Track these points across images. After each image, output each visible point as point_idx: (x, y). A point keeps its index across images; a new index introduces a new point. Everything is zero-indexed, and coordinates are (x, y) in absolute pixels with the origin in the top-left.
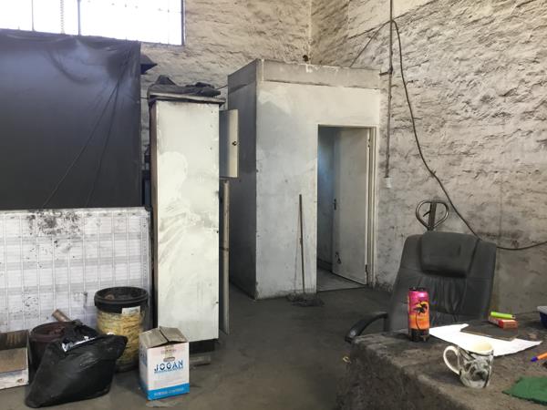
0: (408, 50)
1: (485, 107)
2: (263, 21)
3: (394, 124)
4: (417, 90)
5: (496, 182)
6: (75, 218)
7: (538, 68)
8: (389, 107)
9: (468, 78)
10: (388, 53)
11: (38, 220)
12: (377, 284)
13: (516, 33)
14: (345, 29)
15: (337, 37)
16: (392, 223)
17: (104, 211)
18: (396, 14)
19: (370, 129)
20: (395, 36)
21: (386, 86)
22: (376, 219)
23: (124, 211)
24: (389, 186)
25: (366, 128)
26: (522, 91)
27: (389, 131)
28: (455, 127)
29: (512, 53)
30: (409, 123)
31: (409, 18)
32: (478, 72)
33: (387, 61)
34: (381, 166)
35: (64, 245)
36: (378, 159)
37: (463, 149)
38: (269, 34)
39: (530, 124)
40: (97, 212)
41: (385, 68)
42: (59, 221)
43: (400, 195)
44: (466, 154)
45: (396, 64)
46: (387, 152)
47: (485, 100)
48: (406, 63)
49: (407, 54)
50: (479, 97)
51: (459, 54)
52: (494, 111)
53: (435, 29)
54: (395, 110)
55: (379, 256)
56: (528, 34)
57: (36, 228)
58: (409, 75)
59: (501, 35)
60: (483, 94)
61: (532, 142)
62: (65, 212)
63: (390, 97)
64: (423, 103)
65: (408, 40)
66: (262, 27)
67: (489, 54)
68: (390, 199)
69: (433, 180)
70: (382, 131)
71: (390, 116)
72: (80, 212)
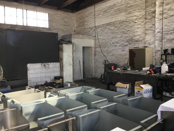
0: (99, 33)
1: (113, 44)
2: (66, 23)
3: (96, 46)
4: (101, 40)
5: (115, 57)
6: (49, 64)
7: (121, 38)
8: (95, 43)
9: (110, 39)
10: (95, 33)
11: (43, 65)
12: (94, 78)
13: (117, 33)
14: (85, 26)
15: (82, 28)
16: (97, 65)
17: (53, 63)
18: (96, 25)
19: (91, 47)
20: (96, 30)
21: (94, 39)
22: (93, 65)
23: (56, 63)
24: (96, 58)
25: (90, 47)
26: (119, 42)
27: (95, 48)
28: (108, 47)
29: (117, 36)
30: (99, 46)
31: (99, 27)
32: (112, 38)
33: (94, 34)
34: (94, 54)
35: (47, 69)
36: (93, 53)
37: (110, 51)
38: (67, 26)
39: (120, 47)
40: (52, 63)
41: (94, 35)
42: (46, 65)
43: (98, 60)
44: (110, 52)
45: (96, 35)
46: (95, 52)
47: (113, 43)
48: (98, 35)
49: (98, 33)
50: (112, 43)
51: (108, 35)
52: (114, 45)
53: (104, 30)
54: (97, 44)
55: (94, 72)
56: (119, 33)
57: (42, 66)
58: (99, 37)
59: (115, 32)
60: (113, 42)
61: (120, 50)
62: (47, 63)
63: (95, 41)
64: (102, 43)
65: (99, 31)
66: (66, 24)
67: (113, 35)
68: (96, 61)
69: (104, 57)
70: (94, 47)
71: (95, 45)
72: (49, 63)
